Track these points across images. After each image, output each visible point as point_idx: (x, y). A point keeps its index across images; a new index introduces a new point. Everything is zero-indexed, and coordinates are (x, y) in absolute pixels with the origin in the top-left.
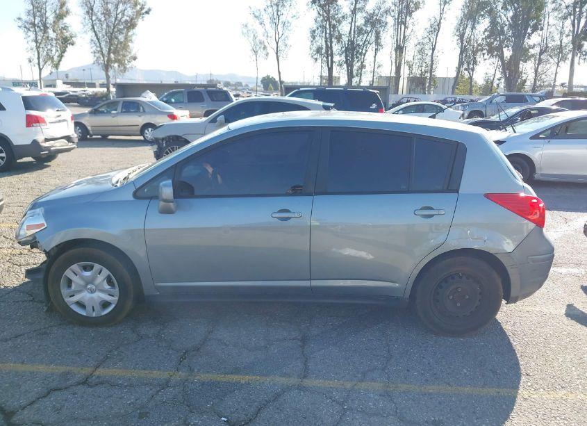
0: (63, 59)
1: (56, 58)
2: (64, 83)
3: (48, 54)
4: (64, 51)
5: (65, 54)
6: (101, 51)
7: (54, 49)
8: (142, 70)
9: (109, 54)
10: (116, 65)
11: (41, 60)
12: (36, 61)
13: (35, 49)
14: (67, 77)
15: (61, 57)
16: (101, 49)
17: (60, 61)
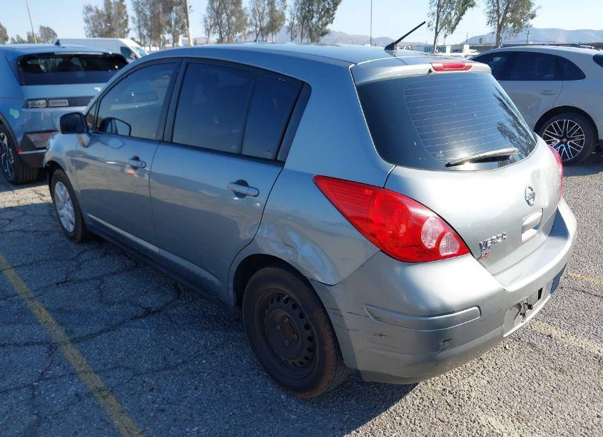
0: (460, 22)
1: (453, 21)
2: (470, 48)
3: (446, 18)
4: (462, 14)
5: (463, 17)
6: (498, 11)
7: (453, 12)
8: (566, 31)
9: (506, 12)
10: (510, 25)
11: (439, 24)
12: (435, 25)
13: (436, 14)
14: (480, 42)
15: (459, 19)
16: (499, 8)
17: (457, 24)
